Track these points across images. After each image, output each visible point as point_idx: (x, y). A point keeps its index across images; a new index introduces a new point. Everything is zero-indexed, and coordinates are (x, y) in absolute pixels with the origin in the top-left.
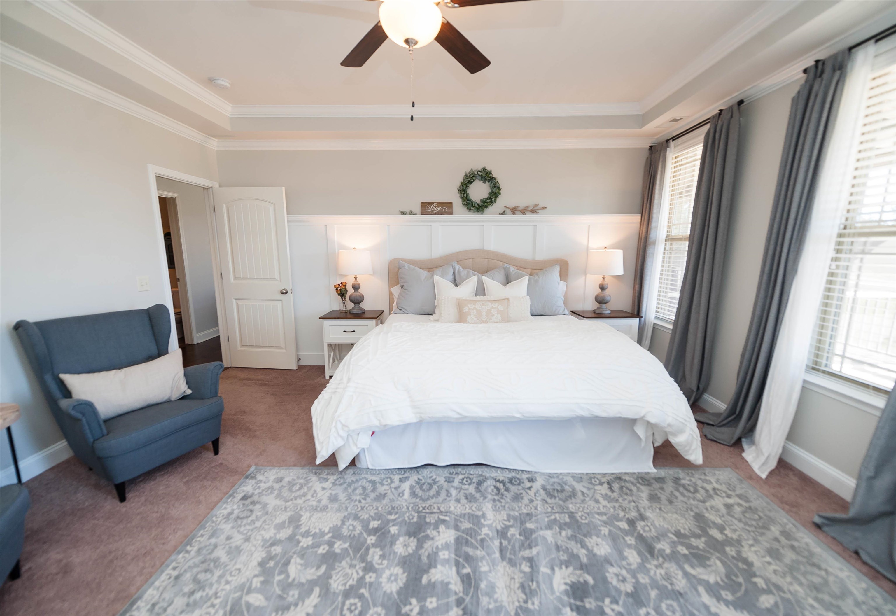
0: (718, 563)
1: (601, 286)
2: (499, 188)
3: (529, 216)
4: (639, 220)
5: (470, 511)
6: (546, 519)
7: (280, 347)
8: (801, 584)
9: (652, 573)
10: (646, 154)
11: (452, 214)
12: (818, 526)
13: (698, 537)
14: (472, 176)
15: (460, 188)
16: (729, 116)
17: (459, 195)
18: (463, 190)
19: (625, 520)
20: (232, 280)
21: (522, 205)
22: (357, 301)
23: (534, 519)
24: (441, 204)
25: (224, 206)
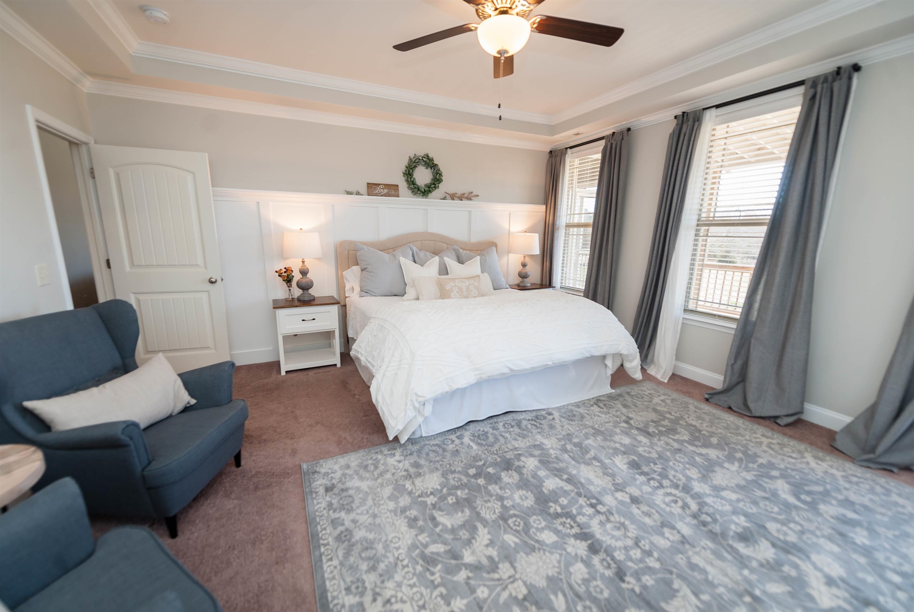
0: (682, 430)
1: (523, 264)
2: (441, 175)
3: (465, 202)
4: (545, 210)
5: (530, 443)
6: (581, 434)
7: (208, 348)
8: (720, 429)
9: (659, 444)
10: (547, 156)
11: (398, 196)
12: (707, 400)
13: (664, 420)
14: (417, 161)
15: (406, 172)
16: (621, 138)
17: (403, 179)
18: (409, 174)
19: (622, 422)
20: (128, 268)
21: (459, 192)
22: (305, 287)
23: (574, 436)
24: (387, 186)
25: (111, 172)
